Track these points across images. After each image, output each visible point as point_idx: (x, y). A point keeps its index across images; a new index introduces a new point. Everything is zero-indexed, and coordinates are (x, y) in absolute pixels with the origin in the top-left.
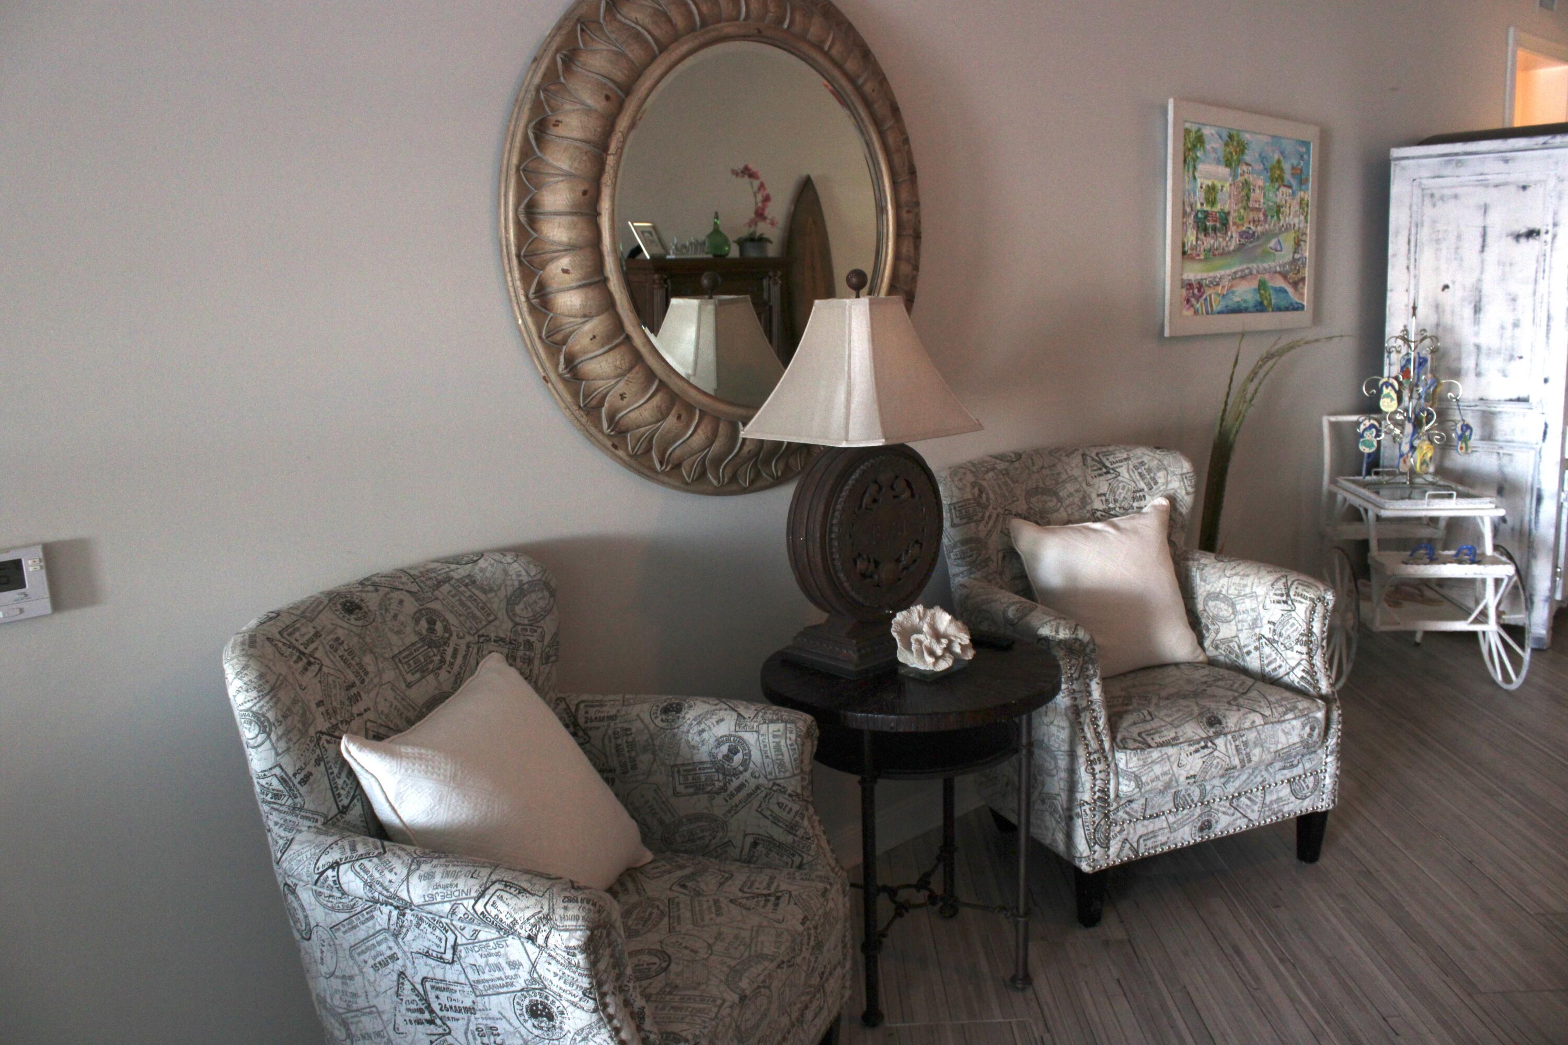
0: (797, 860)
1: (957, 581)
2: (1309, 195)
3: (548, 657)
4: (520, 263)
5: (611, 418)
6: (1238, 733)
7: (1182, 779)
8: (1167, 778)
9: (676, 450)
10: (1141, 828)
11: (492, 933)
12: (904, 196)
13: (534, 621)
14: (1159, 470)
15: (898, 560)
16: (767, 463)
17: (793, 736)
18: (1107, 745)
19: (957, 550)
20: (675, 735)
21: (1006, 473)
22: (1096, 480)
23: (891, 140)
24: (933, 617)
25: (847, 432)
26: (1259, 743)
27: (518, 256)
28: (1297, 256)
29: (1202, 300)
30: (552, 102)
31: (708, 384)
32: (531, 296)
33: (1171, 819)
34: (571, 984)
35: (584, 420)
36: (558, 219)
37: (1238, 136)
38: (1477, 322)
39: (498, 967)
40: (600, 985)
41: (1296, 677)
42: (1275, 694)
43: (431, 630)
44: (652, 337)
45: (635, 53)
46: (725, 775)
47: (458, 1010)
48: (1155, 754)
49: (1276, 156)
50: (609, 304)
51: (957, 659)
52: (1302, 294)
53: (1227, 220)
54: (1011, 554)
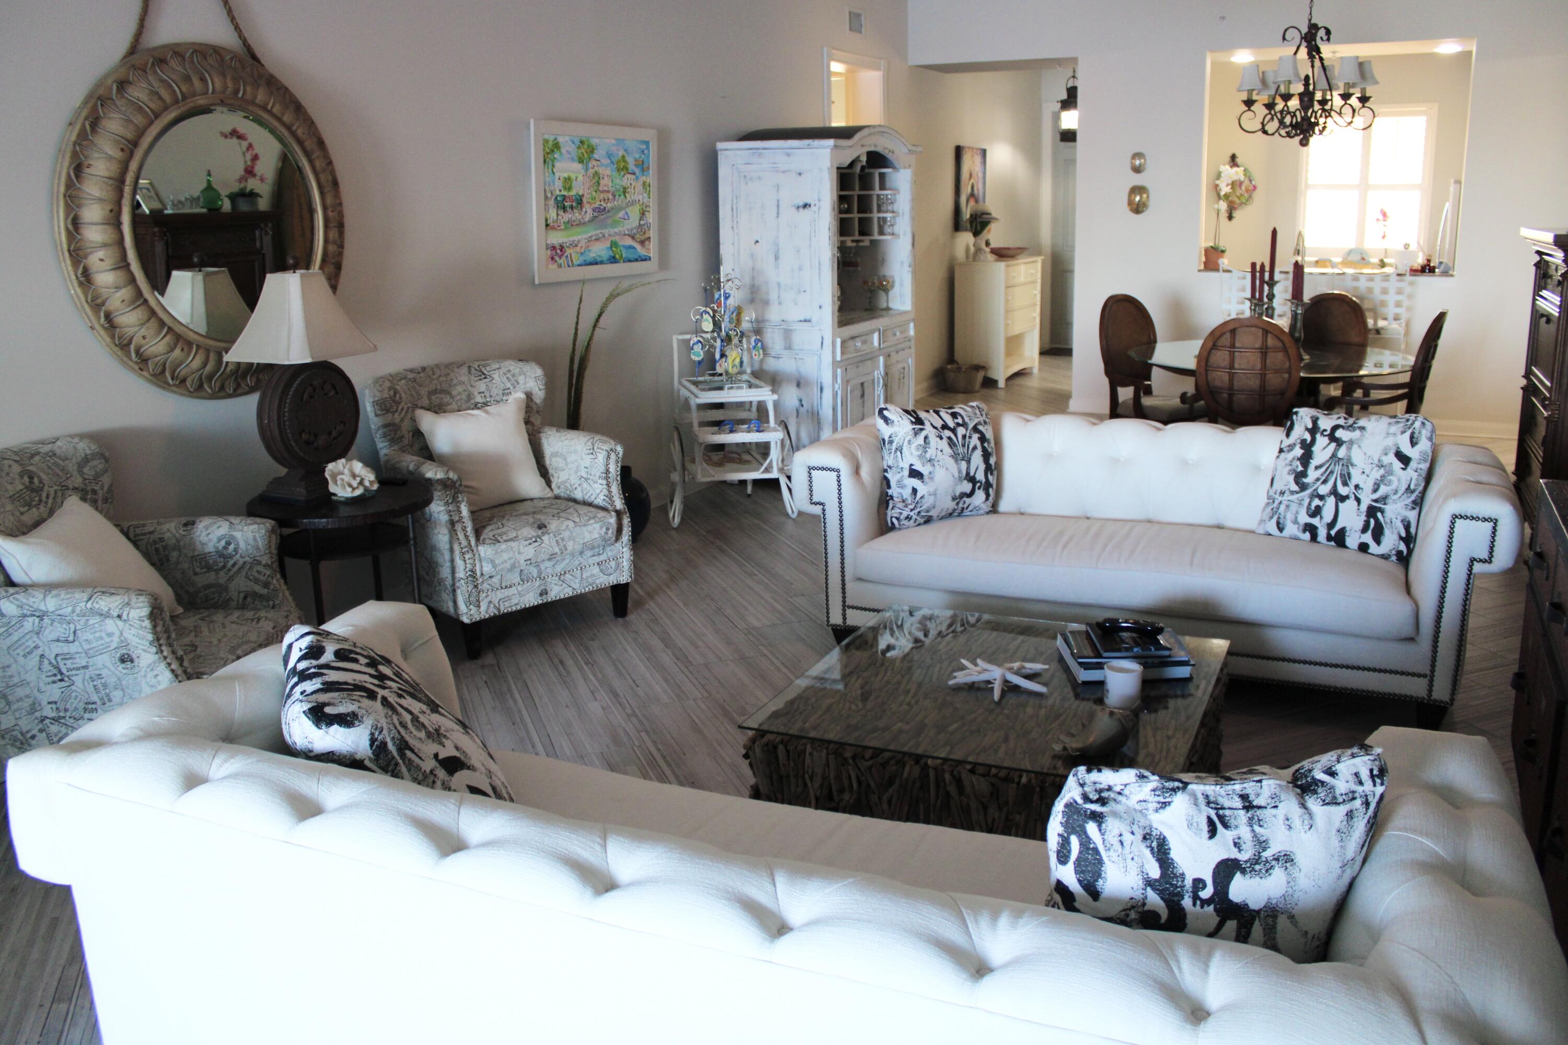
0: (271, 603)
1: (383, 452)
2: (651, 177)
3: (107, 499)
4: (71, 255)
5: (137, 352)
6: (557, 533)
7: (522, 562)
8: (512, 561)
9: (182, 371)
10: (500, 594)
11: (97, 619)
12: (329, 200)
13: (97, 477)
14: (520, 375)
15: (330, 433)
16: (244, 376)
17: (263, 531)
18: (473, 543)
19: (380, 432)
20: (192, 538)
21: (415, 380)
22: (478, 383)
23: (318, 164)
24: (351, 466)
25: (288, 354)
26: (571, 538)
27: (69, 251)
28: (642, 222)
29: (564, 258)
30: (85, 152)
31: (202, 328)
32: (79, 275)
33: (520, 588)
34: (143, 639)
35: (119, 353)
36: (94, 227)
37: (588, 141)
38: (777, 266)
39: (101, 638)
40: (158, 639)
41: (600, 500)
42: (583, 509)
43: (31, 482)
44: (159, 297)
45: (139, 120)
46: (224, 558)
47: (78, 669)
48: (503, 546)
49: (621, 153)
50: (132, 280)
51: (366, 489)
52: (649, 249)
53: (581, 200)
54: (418, 434)
